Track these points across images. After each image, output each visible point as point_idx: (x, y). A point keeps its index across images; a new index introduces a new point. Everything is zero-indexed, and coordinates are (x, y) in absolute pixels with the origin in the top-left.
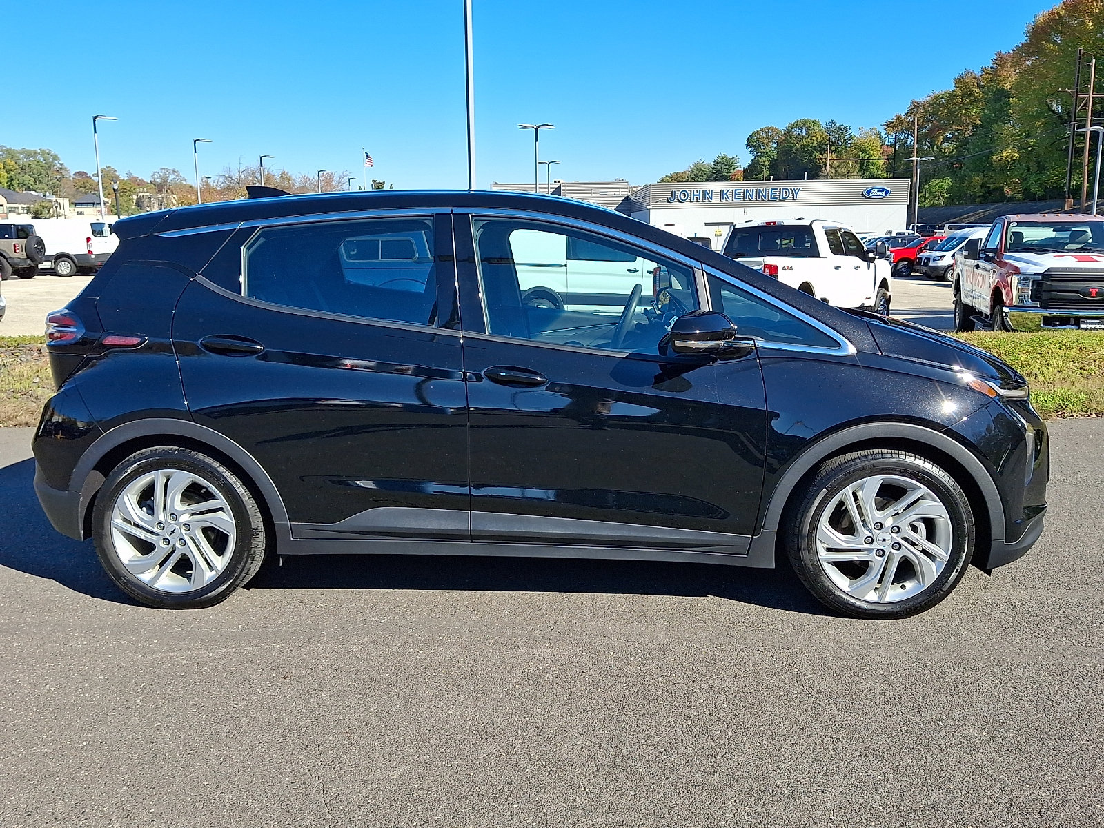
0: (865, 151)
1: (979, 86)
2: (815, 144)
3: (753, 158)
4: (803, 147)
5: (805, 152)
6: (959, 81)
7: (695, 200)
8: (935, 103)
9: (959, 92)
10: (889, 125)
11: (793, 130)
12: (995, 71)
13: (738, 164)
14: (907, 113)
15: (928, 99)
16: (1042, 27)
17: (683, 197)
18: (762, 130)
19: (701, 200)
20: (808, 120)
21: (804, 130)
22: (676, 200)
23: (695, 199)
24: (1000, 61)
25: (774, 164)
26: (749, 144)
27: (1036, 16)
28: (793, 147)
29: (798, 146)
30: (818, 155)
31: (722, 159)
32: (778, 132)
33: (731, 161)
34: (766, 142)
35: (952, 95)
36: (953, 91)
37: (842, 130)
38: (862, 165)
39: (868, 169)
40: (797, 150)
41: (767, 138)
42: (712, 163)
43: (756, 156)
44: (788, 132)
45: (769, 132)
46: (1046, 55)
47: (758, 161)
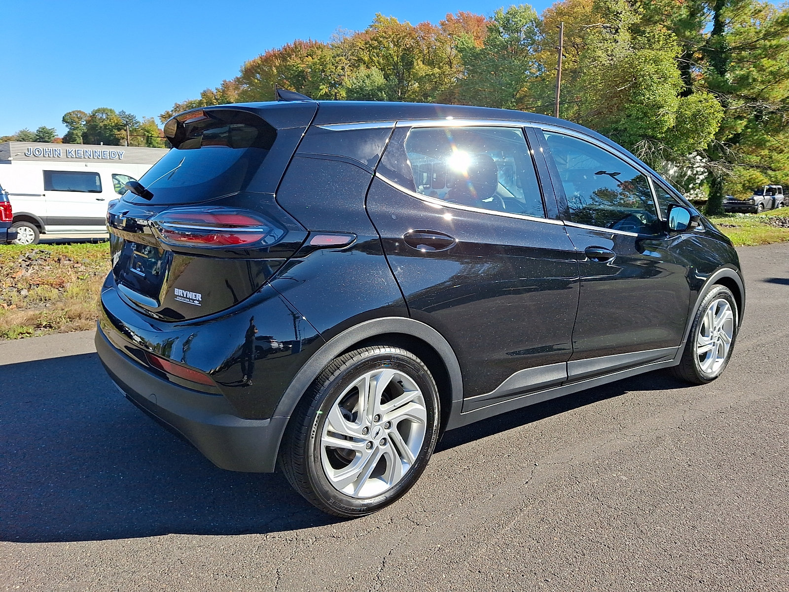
0: (148, 132)
1: (215, 99)
2: (113, 124)
3: (68, 130)
4: (105, 126)
5: (106, 129)
6: (204, 94)
7: (47, 156)
8: (190, 106)
9: (205, 101)
10: (162, 116)
11: (96, 114)
12: (224, 91)
13: (56, 134)
14: (172, 111)
15: (185, 103)
16: (249, 70)
17: (37, 153)
18: (73, 112)
19: (52, 156)
20: (107, 109)
21: (104, 115)
22: (32, 155)
23: (47, 154)
24: (226, 86)
25: (85, 136)
26: (64, 120)
27: (245, 62)
28: (97, 125)
29: (101, 124)
30: (116, 132)
31: (43, 129)
32: (85, 114)
33: (51, 131)
34: (77, 120)
35: (200, 103)
36: (201, 100)
37: (130, 118)
38: (147, 141)
39: (151, 143)
40: (101, 127)
41: (78, 118)
42: (36, 132)
43: (70, 129)
44: (93, 116)
45: (79, 115)
46: (253, 85)
47: (73, 133)
